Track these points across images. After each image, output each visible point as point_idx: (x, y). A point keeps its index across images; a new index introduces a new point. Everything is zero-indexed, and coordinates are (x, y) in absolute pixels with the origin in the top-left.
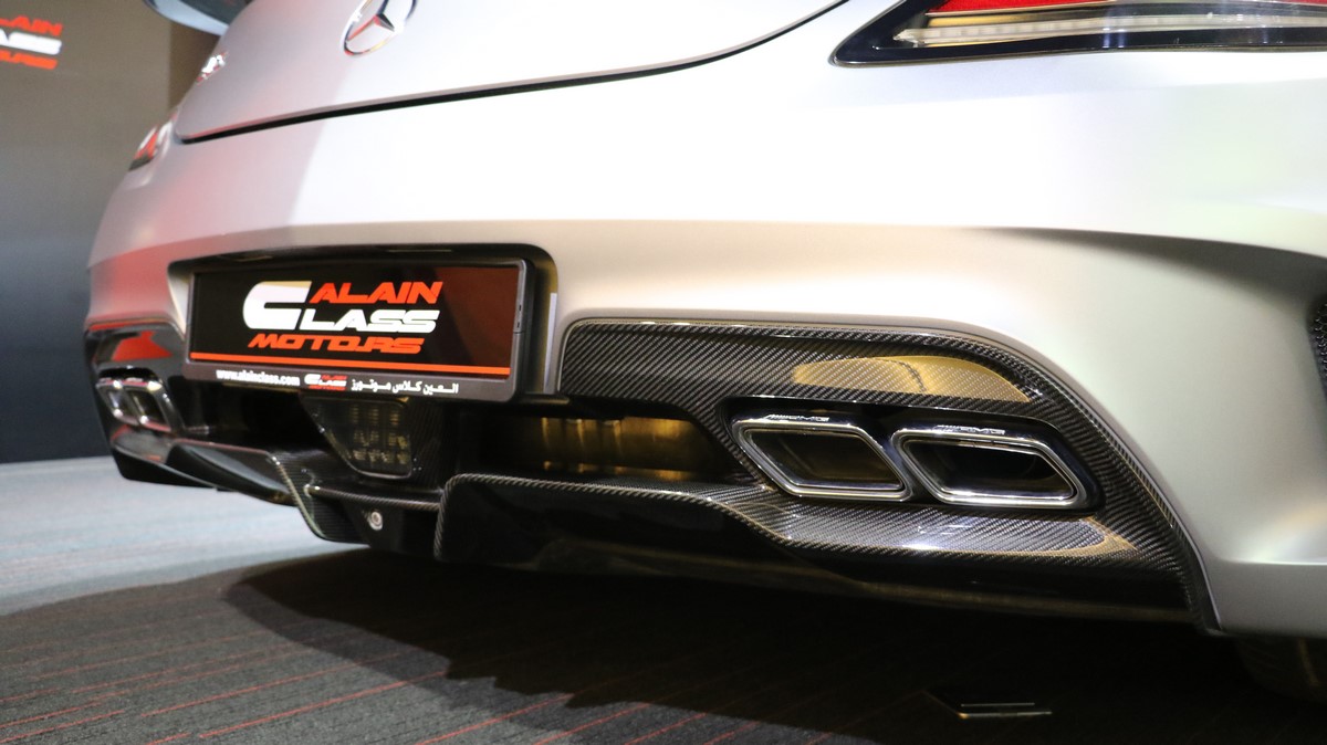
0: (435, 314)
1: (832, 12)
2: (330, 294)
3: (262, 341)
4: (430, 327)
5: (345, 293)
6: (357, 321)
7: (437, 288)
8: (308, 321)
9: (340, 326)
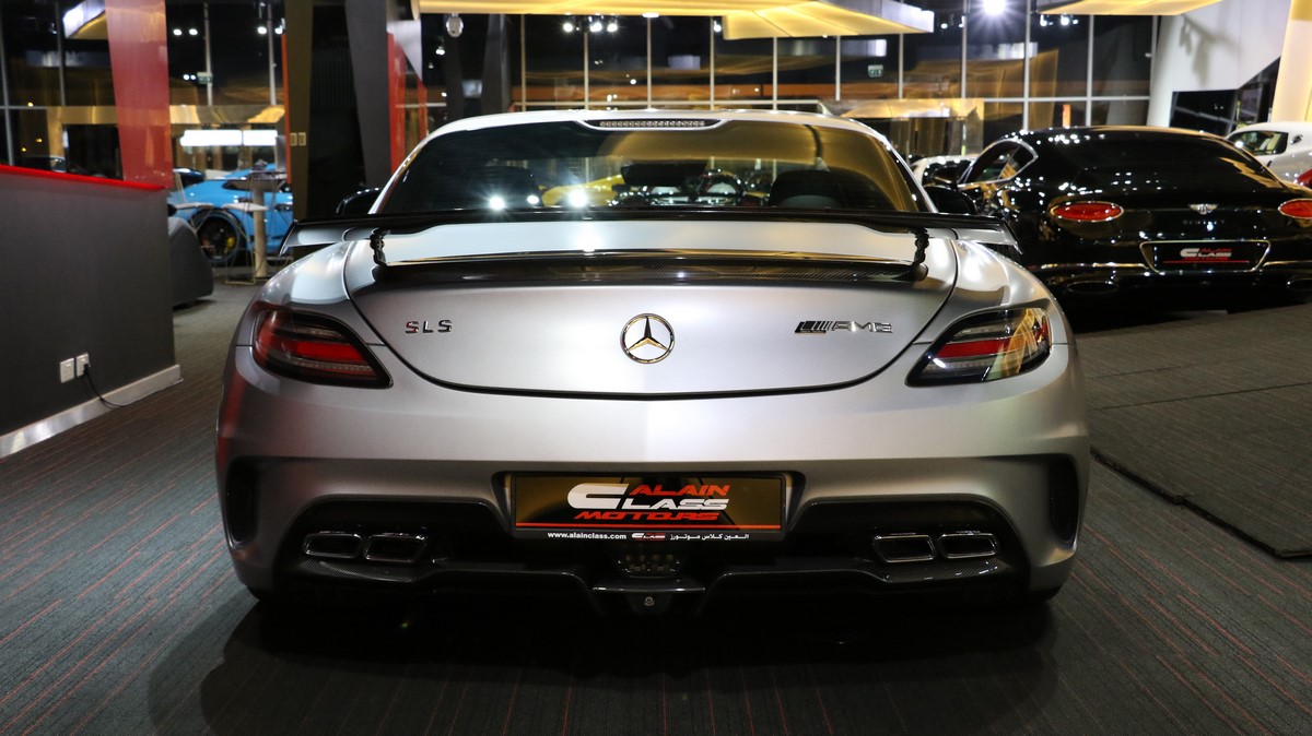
2: (647, 491)
3: (587, 516)
4: (723, 507)
5: (658, 491)
6: (669, 504)
7: (727, 488)
8: (628, 505)
9: (656, 507)
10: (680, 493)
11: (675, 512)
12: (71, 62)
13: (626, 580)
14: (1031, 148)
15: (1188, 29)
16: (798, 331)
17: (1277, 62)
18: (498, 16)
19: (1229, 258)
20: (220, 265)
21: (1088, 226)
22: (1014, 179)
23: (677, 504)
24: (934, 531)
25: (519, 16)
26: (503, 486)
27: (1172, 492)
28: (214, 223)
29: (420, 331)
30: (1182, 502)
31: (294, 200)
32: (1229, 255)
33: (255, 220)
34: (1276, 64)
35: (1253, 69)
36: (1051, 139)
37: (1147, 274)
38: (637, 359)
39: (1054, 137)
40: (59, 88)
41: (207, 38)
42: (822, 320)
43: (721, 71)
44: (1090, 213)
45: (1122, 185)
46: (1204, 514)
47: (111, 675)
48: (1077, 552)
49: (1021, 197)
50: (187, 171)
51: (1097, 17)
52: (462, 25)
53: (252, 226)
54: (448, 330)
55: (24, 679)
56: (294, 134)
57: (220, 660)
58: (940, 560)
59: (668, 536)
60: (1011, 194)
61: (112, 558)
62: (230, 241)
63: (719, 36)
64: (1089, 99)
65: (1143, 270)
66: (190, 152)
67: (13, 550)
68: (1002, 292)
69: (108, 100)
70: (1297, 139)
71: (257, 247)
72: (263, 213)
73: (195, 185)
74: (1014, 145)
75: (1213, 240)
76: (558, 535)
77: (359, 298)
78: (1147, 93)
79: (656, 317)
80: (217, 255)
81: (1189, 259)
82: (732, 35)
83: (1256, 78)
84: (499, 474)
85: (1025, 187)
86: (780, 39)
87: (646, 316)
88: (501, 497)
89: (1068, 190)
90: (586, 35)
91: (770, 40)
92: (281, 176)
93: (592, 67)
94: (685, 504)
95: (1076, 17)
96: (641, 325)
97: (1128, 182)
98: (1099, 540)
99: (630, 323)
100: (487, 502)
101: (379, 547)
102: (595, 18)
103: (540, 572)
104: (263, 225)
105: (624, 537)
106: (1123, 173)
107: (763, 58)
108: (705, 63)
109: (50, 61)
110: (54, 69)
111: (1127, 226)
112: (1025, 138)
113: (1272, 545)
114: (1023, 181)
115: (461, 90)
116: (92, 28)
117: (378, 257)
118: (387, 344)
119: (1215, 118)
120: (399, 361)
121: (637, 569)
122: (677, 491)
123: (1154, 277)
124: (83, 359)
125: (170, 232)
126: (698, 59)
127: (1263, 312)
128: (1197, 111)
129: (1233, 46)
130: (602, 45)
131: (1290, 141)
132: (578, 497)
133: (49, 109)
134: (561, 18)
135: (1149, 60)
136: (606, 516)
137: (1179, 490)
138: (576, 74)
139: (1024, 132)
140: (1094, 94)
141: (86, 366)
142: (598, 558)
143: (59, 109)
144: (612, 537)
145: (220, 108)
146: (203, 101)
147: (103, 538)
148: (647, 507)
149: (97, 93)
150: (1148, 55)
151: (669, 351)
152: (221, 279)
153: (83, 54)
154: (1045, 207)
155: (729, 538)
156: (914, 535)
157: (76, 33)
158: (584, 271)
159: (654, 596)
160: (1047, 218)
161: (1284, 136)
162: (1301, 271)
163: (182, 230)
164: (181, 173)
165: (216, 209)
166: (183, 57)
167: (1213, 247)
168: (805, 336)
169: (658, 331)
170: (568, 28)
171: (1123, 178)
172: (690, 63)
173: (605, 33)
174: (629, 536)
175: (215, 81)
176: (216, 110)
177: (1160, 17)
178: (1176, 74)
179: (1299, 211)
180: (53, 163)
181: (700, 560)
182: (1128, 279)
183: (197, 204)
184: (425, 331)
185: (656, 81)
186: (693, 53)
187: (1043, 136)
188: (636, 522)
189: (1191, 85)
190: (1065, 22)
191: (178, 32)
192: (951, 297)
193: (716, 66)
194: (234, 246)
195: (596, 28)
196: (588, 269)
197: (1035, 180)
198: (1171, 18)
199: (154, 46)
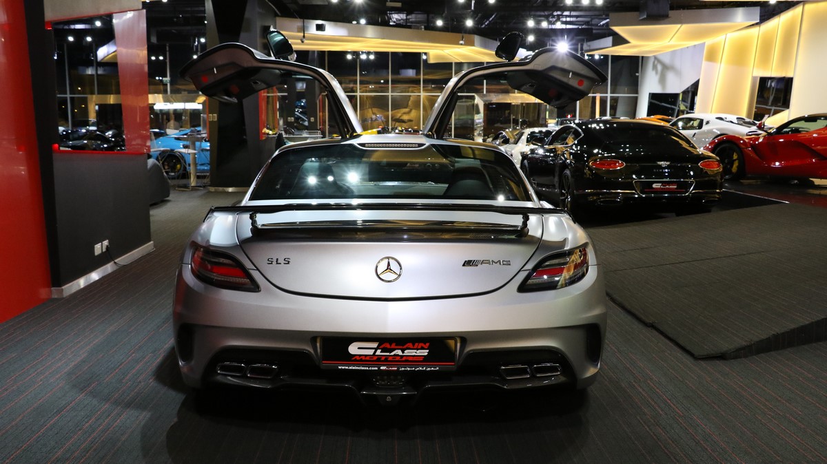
0: (428, 351)
1: (517, 276)
2: (387, 346)
3: (358, 358)
4: (426, 354)
5: (393, 346)
6: (399, 352)
7: (428, 344)
8: (378, 353)
9: (392, 354)
10: (405, 347)
11: (402, 356)
12: (100, 72)
13: (377, 389)
14: (580, 130)
15: (656, 62)
16: (464, 265)
17: (698, 81)
18: (314, 51)
19: (676, 189)
20: (173, 178)
21: (608, 172)
22: (572, 146)
23: (403, 352)
24: (530, 364)
25: (324, 52)
26: (316, 342)
27: (647, 321)
28: (170, 158)
29: (274, 263)
30: (652, 326)
31: (210, 146)
32: (675, 187)
33: (191, 157)
34: (697, 82)
35: (687, 84)
36: (589, 126)
37: (636, 196)
38: (383, 280)
39: (591, 125)
40: (94, 85)
41: (168, 61)
42: (476, 259)
43: (427, 77)
44: (609, 165)
45: (625, 151)
46: (662, 333)
47: (122, 428)
48: (600, 369)
49: (575, 155)
50: (157, 130)
51: (612, 56)
52: (296, 56)
53: (190, 160)
54: (288, 263)
55: (80, 430)
56: (211, 115)
57: (176, 420)
58: (533, 377)
59: (398, 368)
60: (571, 154)
61: (121, 358)
62: (178, 166)
63: (425, 61)
64: (609, 95)
65: (634, 194)
66: (159, 112)
67: (73, 352)
68: (565, 241)
69: (118, 92)
70: (708, 123)
71: (192, 170)
72: (195, 154)
73: (161, 138)
74: (572, 128)
75: (668, 180)
76: (343, 368)
77: (244, 244)
78: (637, 92)
79: (393, 258)
80: (172, 172)
81: (656, 188)
82: (432, 61)
83: (688, 88)
84: (313, 337)
85: (577, 150)
86: (455, 63)
87: (388, 258)
88: (315, 348)
89: (598, 153)
90: (358, 60)
91: (451, 63)
92: (204, 135)
93: (361, 75)
94: (407, 352)
95: (602, 55)
96: (385, 263)
97: (627, 150)
98: (611, 349)
99: (379, 262)
100: (309, 351)
101: (253, 371)
102: (363, 52)
103: (335, 385)
104: (195, 158)
105: (376, 368)
106: (625, 145)
107: (448, 72)
108: (418, 73)
109: (90, 71)
110: (92, 75)
111: (627, 172)
112: (577, 125)
113: (693, 351)
114: (576, 147)
115: (295, 87)
116: (110, 58)
117: (254, 222)
118: (258, 269)
119: (669, 106)
120: (265, 279)
121: (383, 383)
122: (403, 346)
123: (640, 197)
124: (106, 243)
125: (149, 167)
126: (415, 71)
127: (690, 216)
128: (661, 102)
129: (678, 73)
130: (366, 65)
131: (704, 123)
132: (353, 349)
133: (89, 96)
134: (345, 53)
135: (638, 76)
136: (367, 358)
137: (650, 320)
138: (354, 78)
139: (577, 121)
140: (611, 93)
141: (107, 246)
142: (363, 379)
143: (94, 96)
144: (370, 368)
145: (174, 95)
146: (165, 92)
147: (117, 345)
148: (388, 354)
149: (114, 88)
150: (637, 74)
151: (400, 275)
152: (174, 187)
153: (106, 68)
154: (587, 161)
155: (429, 369)
156: (520, 366)
157: (102, 59)
158: (357, 234)
159: (392, 396)
160: (588, 166)
161: (702, 121)
162: (709, 195)
163: (154, 166)
164: (154, 132)
165: (172, 150)
166: (155, 69)
167: (668, 183)
168: (467, 268)
169: (394, 266)
170: (349, 57)
171: (625, 148)
172: (411, 73)
173: (368, 59)
174: (379, 368)
175: (172, 83)
176: (172, 97)
177: (643, 57)
178: (651, 85)
179: (708, 166)
180: (90, 123)
181: (414, 379)
182: (627, 198)
183: (162, 149)
184: (277, 263)
185: (394, 82)
186: (412, 68)
187: (586, 124)
188: (383, 361)
189: (658, 90)
190: (597, 57)
191: (153, 58)
192: (539, 244)
193: (424, 75)
194: (180, 169)
195: (363, 57)
196: (359, 233)
197: (582, 147)
198: (648, 58)
199: (142, 66)
